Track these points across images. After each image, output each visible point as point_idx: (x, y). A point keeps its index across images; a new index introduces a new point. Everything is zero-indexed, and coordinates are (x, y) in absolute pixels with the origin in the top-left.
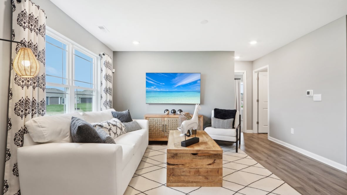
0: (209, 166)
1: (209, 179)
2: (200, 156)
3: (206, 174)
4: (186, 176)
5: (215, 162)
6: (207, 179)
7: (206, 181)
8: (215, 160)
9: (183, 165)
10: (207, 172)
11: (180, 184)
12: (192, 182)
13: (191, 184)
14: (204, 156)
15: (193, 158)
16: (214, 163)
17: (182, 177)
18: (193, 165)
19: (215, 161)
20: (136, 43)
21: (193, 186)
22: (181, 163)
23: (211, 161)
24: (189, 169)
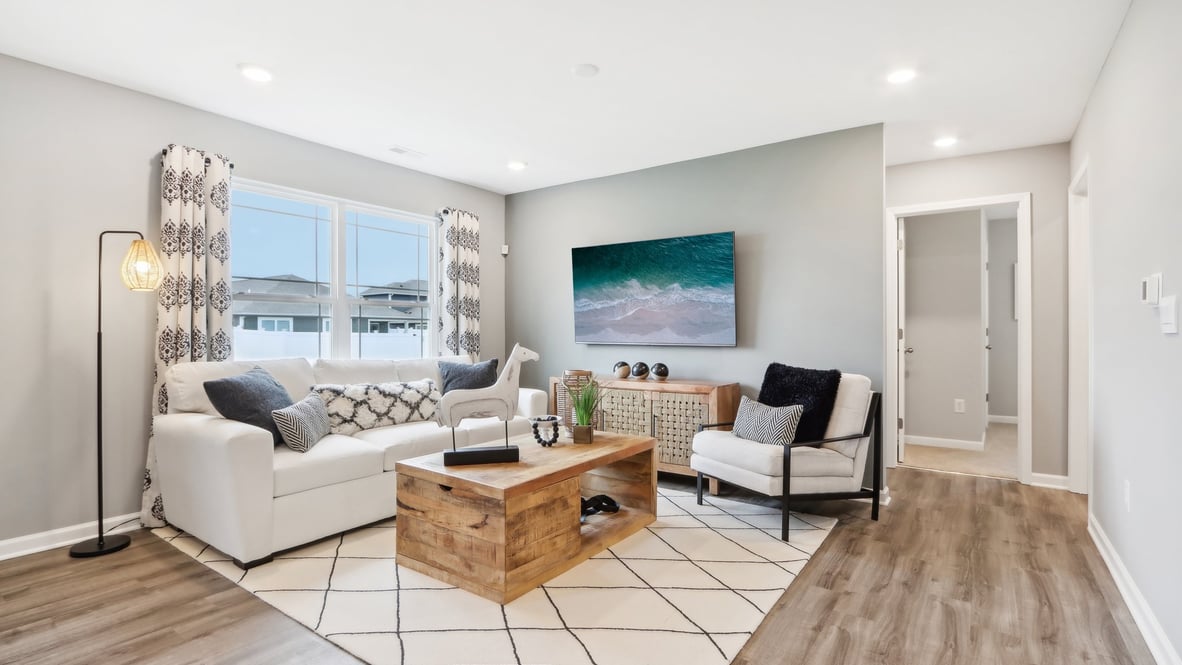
0: (474, 530)
1: (473, 571)
2: (456, 496)
3: (466, 554)
4: (430, 546)
5: (486, 524)
6: (469, 567)
7: (467, 572)
8: (487, 516)
9: (423, 512)
10: (471, 548)
11: (419, 565)
12: (441, 568)
13: (437, 572)
14: (464, 497)
15: (442, 500)
16: (484, 523)
17: (422, 546)
18: (442, 518)
19: (488, 521)
20: (516, 167)
21: (442, 580)
22: (420, 508)
23: (476, 517)
24: (435, 528)
